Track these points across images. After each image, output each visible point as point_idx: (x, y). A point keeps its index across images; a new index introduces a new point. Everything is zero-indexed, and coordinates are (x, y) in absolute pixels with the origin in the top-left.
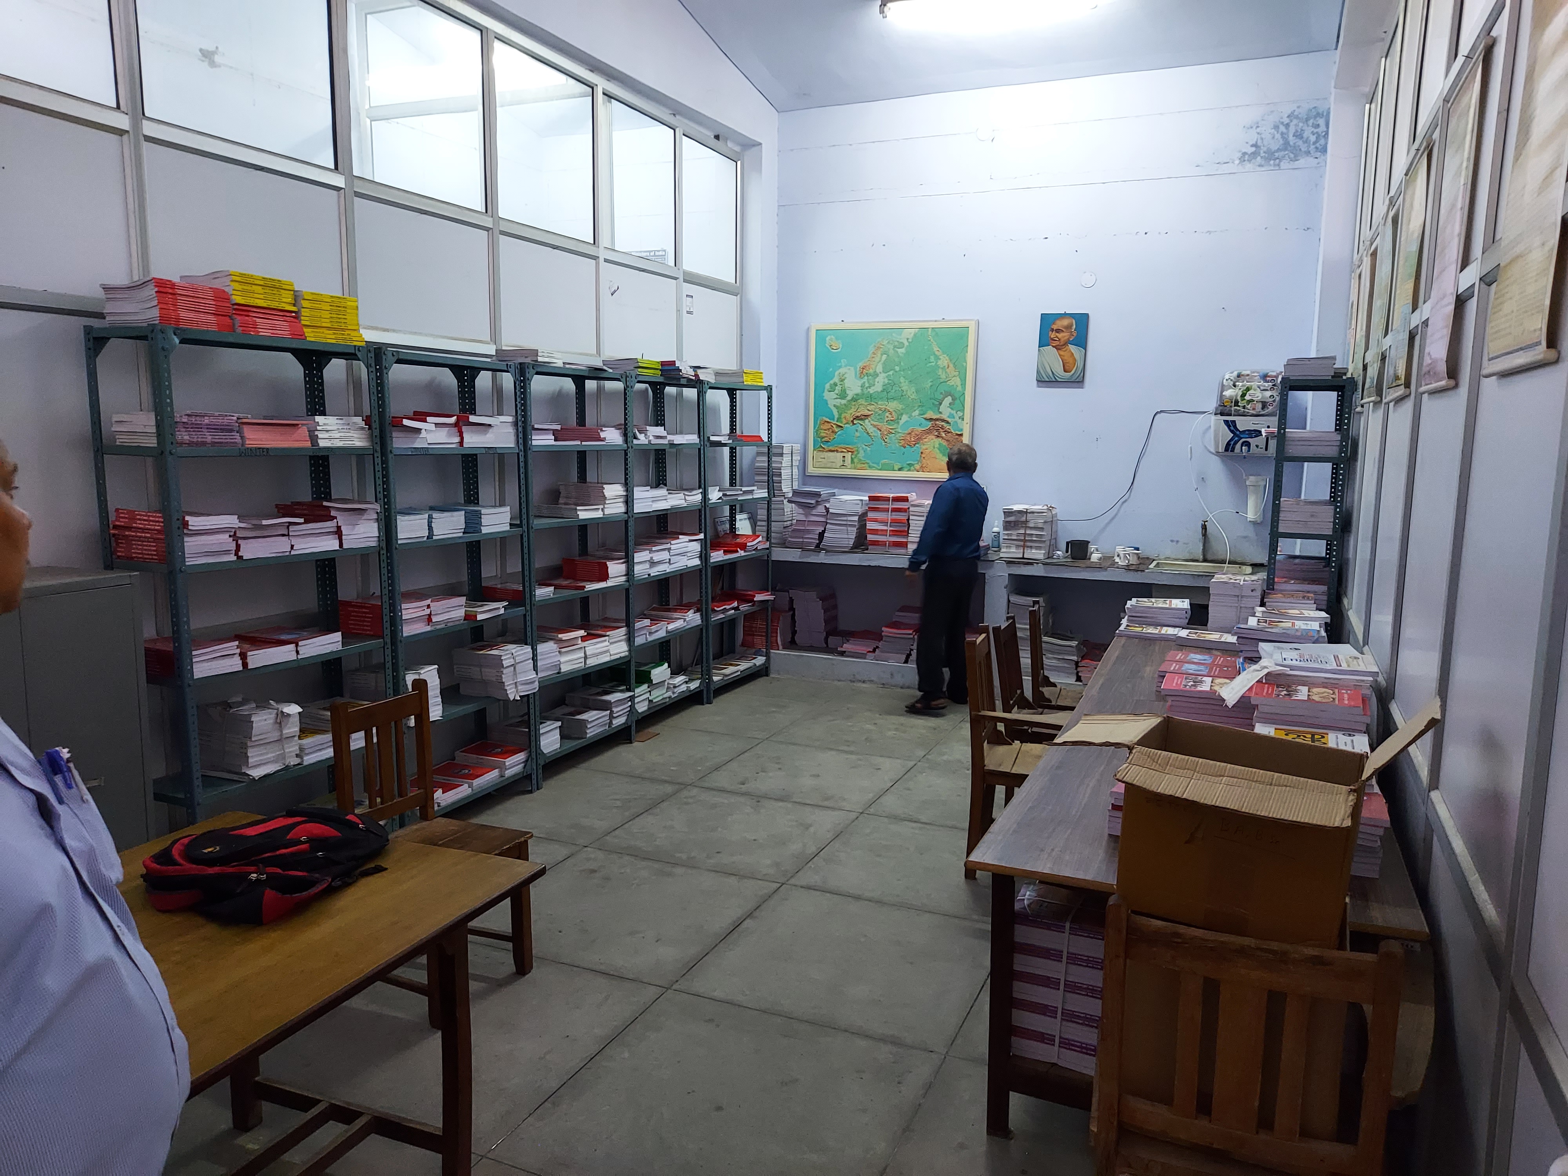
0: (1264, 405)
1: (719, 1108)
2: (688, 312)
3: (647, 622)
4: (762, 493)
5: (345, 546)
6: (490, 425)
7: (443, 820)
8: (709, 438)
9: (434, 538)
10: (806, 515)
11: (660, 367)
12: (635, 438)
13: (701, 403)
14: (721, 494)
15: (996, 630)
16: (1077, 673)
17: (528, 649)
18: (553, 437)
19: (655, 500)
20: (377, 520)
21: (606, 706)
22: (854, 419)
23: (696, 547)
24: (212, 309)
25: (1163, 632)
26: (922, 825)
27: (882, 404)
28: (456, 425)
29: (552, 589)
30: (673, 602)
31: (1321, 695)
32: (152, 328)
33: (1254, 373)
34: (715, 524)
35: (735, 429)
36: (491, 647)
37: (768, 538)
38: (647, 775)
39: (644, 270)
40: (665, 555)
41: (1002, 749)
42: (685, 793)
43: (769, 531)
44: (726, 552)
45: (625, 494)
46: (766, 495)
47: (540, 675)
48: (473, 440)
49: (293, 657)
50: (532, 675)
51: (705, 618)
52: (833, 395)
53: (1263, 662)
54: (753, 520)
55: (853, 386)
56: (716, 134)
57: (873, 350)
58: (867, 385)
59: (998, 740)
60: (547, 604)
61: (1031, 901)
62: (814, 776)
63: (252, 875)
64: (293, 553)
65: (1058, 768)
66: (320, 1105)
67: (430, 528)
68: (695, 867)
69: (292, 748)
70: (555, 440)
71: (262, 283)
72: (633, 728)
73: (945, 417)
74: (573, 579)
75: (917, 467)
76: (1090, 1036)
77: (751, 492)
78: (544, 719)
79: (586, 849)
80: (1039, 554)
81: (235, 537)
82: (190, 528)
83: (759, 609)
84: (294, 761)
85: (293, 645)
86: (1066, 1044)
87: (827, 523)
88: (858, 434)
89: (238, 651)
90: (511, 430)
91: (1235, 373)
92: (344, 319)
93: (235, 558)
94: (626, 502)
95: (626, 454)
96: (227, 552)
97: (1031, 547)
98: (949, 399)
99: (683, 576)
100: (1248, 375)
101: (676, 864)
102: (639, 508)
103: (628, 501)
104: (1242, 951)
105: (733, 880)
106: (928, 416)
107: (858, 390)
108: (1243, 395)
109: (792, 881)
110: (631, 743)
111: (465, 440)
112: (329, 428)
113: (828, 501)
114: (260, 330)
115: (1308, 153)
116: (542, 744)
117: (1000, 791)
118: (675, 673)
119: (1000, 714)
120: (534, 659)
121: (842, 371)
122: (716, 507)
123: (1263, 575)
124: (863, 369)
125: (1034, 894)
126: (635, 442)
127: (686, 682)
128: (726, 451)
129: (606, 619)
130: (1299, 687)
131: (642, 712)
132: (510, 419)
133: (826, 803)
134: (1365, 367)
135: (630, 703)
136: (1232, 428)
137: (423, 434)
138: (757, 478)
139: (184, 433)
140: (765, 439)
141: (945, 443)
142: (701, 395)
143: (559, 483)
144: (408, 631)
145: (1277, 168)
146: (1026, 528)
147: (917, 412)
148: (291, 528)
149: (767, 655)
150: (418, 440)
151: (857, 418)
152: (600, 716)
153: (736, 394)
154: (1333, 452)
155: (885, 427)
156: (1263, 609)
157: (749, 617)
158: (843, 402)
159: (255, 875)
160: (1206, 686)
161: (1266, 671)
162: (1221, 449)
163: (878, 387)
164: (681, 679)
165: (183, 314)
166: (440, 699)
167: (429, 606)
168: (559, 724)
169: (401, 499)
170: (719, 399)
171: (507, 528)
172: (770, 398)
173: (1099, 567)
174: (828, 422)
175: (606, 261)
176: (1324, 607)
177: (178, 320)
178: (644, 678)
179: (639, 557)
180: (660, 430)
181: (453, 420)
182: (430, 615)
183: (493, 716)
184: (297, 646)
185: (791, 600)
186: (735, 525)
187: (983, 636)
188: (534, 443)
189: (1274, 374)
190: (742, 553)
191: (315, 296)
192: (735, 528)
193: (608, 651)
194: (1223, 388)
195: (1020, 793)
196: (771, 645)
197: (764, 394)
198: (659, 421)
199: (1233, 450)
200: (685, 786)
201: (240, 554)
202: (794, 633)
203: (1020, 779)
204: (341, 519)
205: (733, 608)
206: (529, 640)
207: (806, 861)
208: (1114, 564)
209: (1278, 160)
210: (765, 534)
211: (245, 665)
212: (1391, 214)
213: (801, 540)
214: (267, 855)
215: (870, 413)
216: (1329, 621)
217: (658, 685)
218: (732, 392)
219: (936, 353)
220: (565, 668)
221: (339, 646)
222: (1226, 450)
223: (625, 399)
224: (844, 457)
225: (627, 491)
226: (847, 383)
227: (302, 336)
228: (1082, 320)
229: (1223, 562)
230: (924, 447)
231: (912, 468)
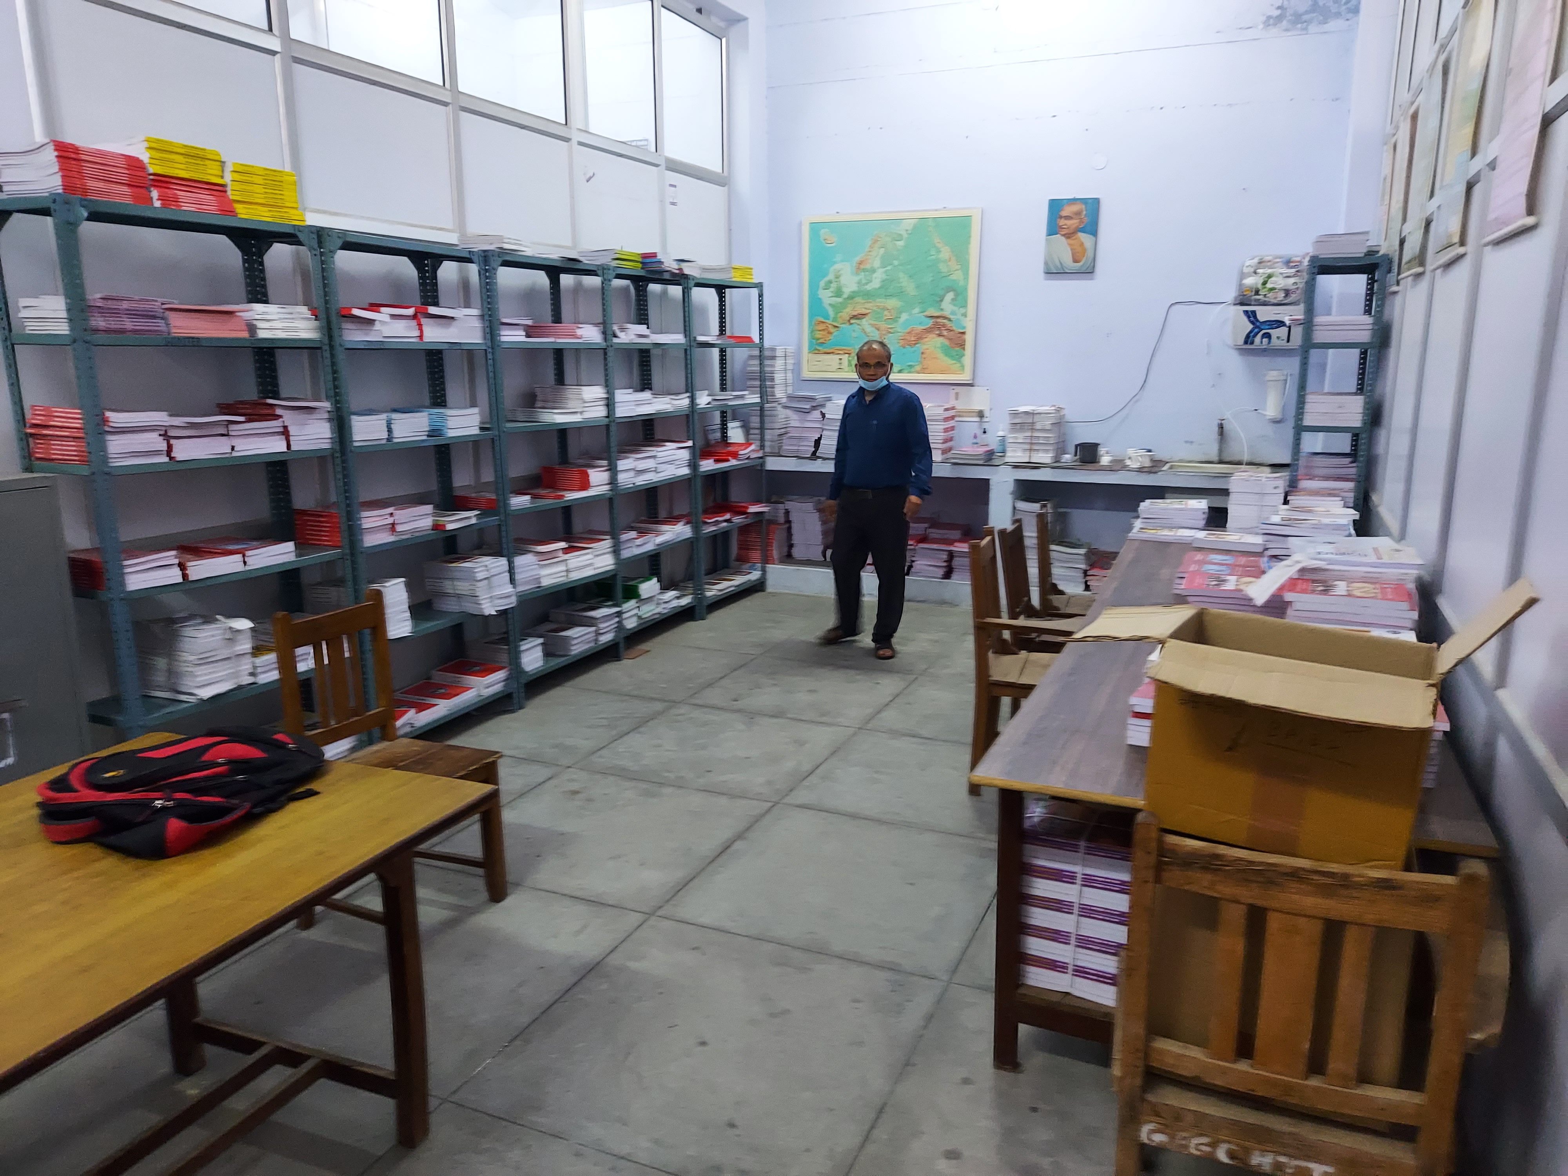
0: (1287, 292)
1: (703, 1043)
2: (673, 204)
3: (633, 534)
4: (754, 399)
5: (293, 448)
6: (452, 318)
7: (406, 741)
8: (695, 338)
9: (395, 440)
10: (801, 421)
11: (640, 260)
12: (615, 336)
13: (686, 300)
14: (709, 399)
15: (1002, 532)
16: (1086, 582)
17: (503, 562)
18: (524, 333)
19: (639, 404)
20: (330, 420)
21: (591, 622)
22: (851, 318)
23: (685, 455)
24: (125, 179)
25: (1179, 534)
26: (924, 741)
27: (881, 302)
28: (415, 317)
29: (528, 497)
30: (663, 514)
31: (1361, 590)
32: (54, 198)
33: (1276, 258)
34: (705, 433)
35: (725, 330)
36: (464, 559)
37: (762, 447)
38: (636, 693)
39: (621, 155)
40: (650, 464)
41: (1007, 659)
42: (675, 711)
43: (762, 440)
44: (717, 461)
45: (605, 396)
46: (758, 400)
47: (521, 588)
48: (434, 334)
49: (240, 568)
50: (509, 589)
51: (696, 529)
52: (828, 293)
53: (1296, 557)
54: (746, 428)
55: (850, 283)
56: (698, 7)
57: (870, 243)
58: (864, 281)
59: (1004, 649)
60: (523, 514)
61: (1041, 818)
62: (810, 691)
63: (157, 802)
64: (235, 454)
65: (1070, 675)
66: (265, 1046)
67: (390, 430)
68: (681, 787)
69: (246, 665)
70: (528, 336)
71: (182, 151)
72: (622, 645)
73: (946, 313)
74: (552, 488)
75: (918, 368)
76: (1109, 964)
77: (742, 397)
78: (526, 635)
79: (570, 769)
80: (1045, 457)
81: (166, 436)
82: (112, 424)
83: (752, 521)
84: (247, 680)
85: (241, 556)
86: (1081, 972)
87: (823, 430)
88: (854, 334)
89: (176, 561)
90: (477, 324)
91: (1256, 260)
92: (281, 194)
93: (166, 459)
94: (608, 405)
95: (605, 354)
96: (157, 453)
97: (1038, 450)
98: (950, 296)
99: (672, 485)
100: (1269, 261)
101: (661, 784)
102: (622, 411)
103: (610, 403)
104: (1295, 875)
105: (723, 801)
106: (928, 313)
107: (854, 287)
108: (1265, 283)
109: (787, 800)
110: (620, 660)
111: (425, 334)
112: (268, 317)
113: (823, 406)
114: (183, 204)
115: (1338, 15)
116: (523, 661)
117: (1006, 702)
118: (665, 588)
119: (1005, 620)
120: (511, 571)
121: (837, 266)
122: (705, 414)
123: (1285, 474)
124: (860, 264)
125: (1044, 811)
126: (615, 340)
127: (678, 598)
128: (716, 352)
129: (591, 532)
130: (1336, 583)
131: (630, 629)
132: (475, 312)
133: (824, 719)
134: (1402, 242)
135: (617, 619)
136: (1252, 319)
137: (377, 326)
138: (750, 383)
139: (99, 319)
140: (757, 340)
141: (946, 342)
142: (686, 293)
143: (535, 386)
144: (371, 541)
145: (1305, 32)
146: (1033, 430)
147: (917, 310)
148: (233, 427)
149: (764, 570)
150: (373, 333)
151: (854, 317)
152: (583, 633)
153: (724, 293)
154: (1364, 337)
155: (883, 325)
156: (1286, 507)
157: (744, 530)
158: (840, 300)
159: (160, 802)
160: (1231, 583)
161: (1299, 566)
162: (1241, 341)
163: (875, 284)
164: (672, 594)
165: (91, 184)
166: (408, 614)
167: (391, 514)
168: (541, 640)
169: (354, 398)
170: (707, 298)
171: (476, 431)
172: (761, 296)
173: (1110, 469)
174: (823, 322)
175: (581, 144)
176: (1352, 505)
177: (85, 191)
178: (631, 593)
179: (622, 464)
180: (642, 329)
181: (410, 312)
182: (393, 524)
183: (471, 634)
184: (244, 556)
185: (787, 512)
186: (726, 433)
187: (988, 538)
188: (503, 339)
189: (1298, 259)
190: (733, 462)
191: (246, 168)
192: (726, 437)
193: (591, 565)
194: (1243, 276)
195: (1027, 705)
196: (766, 560)
197: (755, 292)
198: (642, 318)
199: (1252, 343)
200: (675, 703)
201: (173, 455)
202: (791, 546)
203: (1028, 689)
204: (288, 418)
205: (726, 521)
206: (505, 552)
207: (802, 778)
208: (1125, 468)
209: (1305, 24)
210: (758, 443)
211: (185, 576)
212: (1442, 58)
213: (796, 448)
214: (174, 780)
215: (868, 311)
216: (1357, 517)
217: (646, 601)
218: (720, 289)
219: (938, 245)
220: (546, 582)
221: (292, 557)
222: (1246, 342)
223: (603, 294)
224: (841, 359)
225: (608, 393)
226: (843, 280)
227: (232, 213)
228: (1093, 205)
229: (1239, 463)
230: (925, 347)
231: (913, 370)
